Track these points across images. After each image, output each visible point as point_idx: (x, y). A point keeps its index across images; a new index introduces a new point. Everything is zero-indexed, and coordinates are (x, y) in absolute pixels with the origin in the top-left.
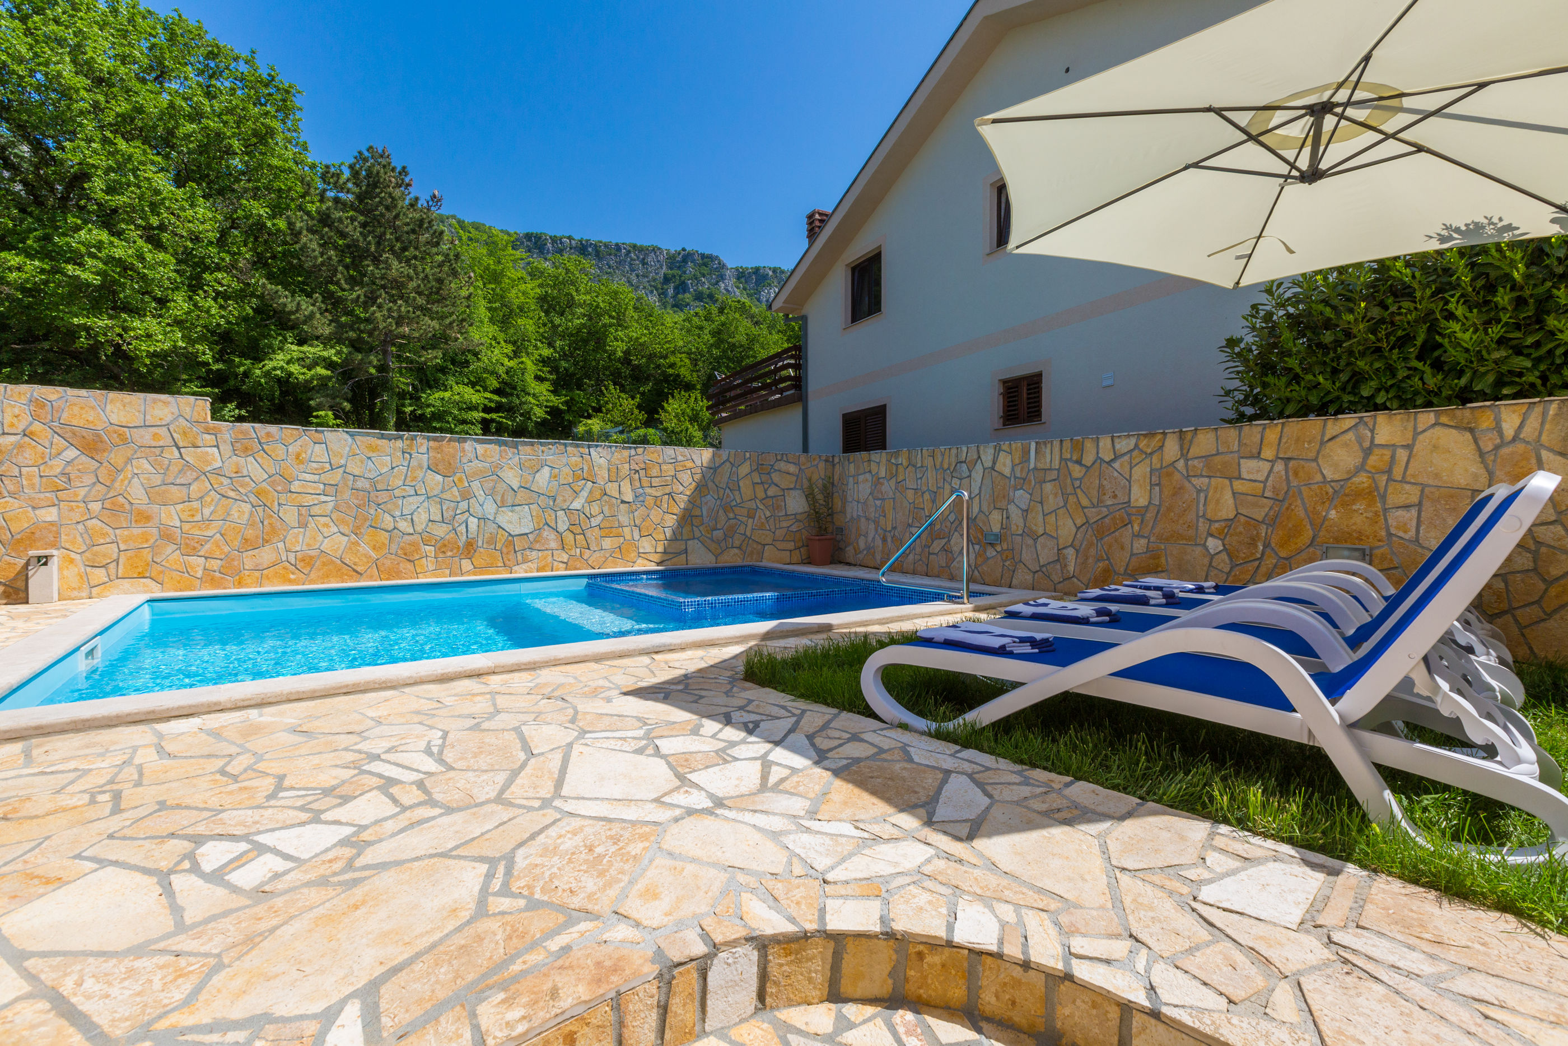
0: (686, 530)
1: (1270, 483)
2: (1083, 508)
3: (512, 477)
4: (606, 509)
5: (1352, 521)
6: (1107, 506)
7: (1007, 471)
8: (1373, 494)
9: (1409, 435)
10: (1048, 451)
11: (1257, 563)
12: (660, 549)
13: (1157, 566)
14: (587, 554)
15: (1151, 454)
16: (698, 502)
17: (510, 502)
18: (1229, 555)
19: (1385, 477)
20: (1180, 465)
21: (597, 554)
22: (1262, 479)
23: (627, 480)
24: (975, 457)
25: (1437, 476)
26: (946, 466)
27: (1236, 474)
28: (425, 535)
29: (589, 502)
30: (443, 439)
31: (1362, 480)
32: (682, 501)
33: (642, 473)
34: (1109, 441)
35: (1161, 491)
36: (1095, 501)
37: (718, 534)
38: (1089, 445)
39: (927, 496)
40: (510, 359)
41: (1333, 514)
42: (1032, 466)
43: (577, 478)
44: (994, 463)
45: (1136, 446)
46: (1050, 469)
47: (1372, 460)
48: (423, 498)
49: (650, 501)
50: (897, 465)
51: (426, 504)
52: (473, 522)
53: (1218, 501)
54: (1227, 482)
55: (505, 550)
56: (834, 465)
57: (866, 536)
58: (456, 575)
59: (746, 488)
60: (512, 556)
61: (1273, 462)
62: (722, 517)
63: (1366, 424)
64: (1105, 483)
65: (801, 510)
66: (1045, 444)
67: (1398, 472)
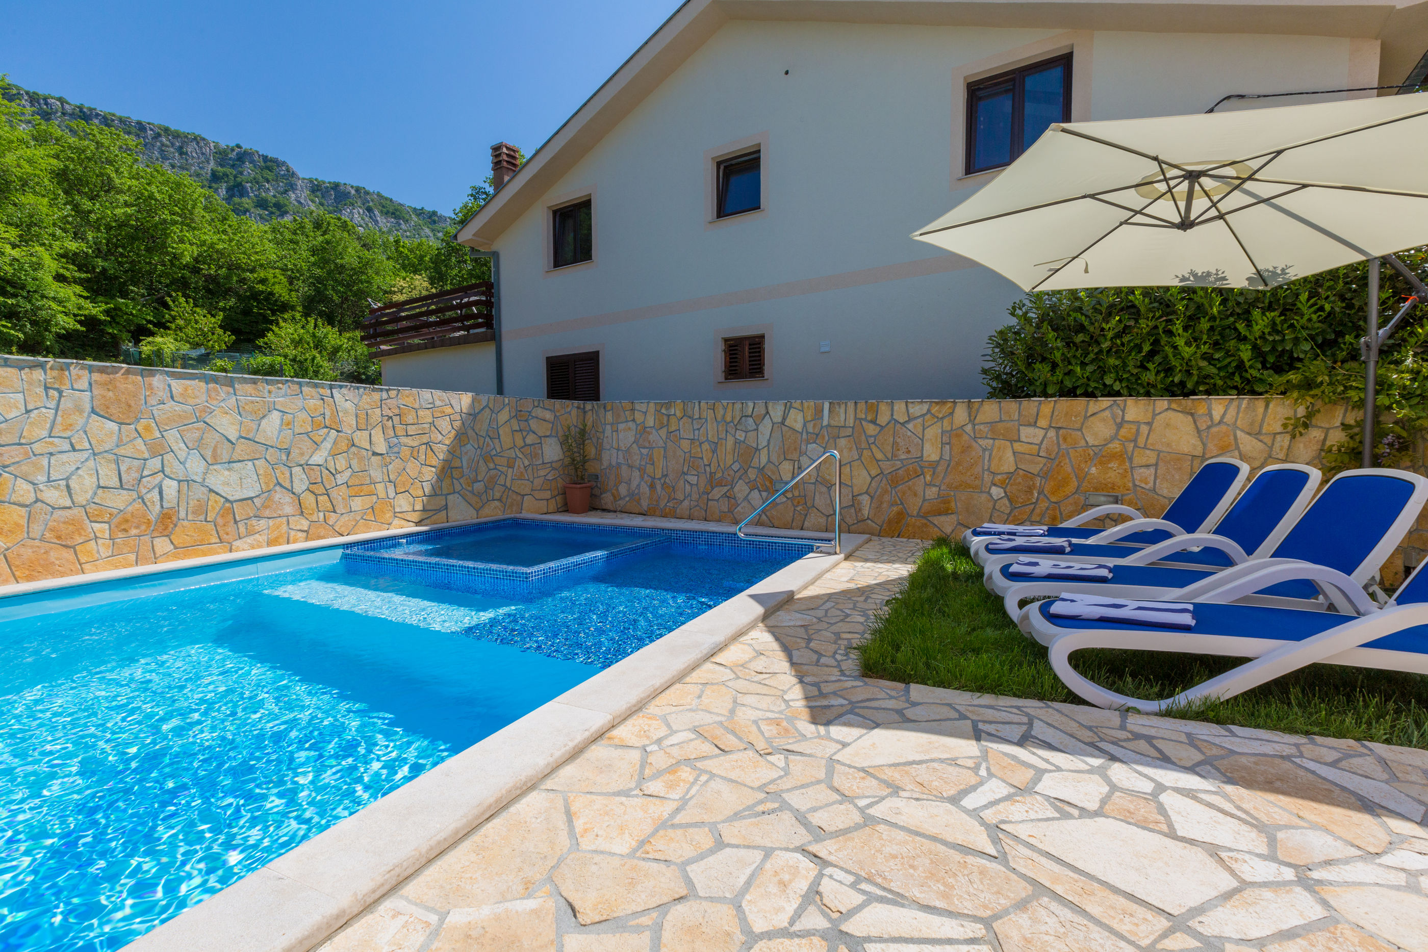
0: (447, 482)
1: (1044, 446)
2: (878, 461)
3: (227, 424)
4: (354, 463)
5: (1108, 476)
6: (901, 460)
7: (798, 426)
8: (1122, 456)
9: (1150, 415)
10: (842, 410)
11: (1033, 506)
12: (419, 507)
13: (948, 509)
14: (332, 518)
15: (942, 418)
16: (458, 453)
17: (226, 458)
18: (1009, 500)
19: (1132, 445)
20: (969, 428)
21: (345, 518)
22: (1038, 442)
23: (379, 428)
24: (763, 412)
25: (1168, 445)
26: (729, 419)
27: (1016, 438)
28: (91, 508)
29: (334, 455)
30: (116, 371)
31: (1115, 446)
32: (441, 452)
33: (396, 419)
34: (903, 405)
35: (951, 449)
36: (890, 456)
37: (479, 486)
38: (884, 408)
39: (706, 446)
40: (14, 246)
41: (1093, 470)
42: (825, 423)
43: (316, 426)
44: (784, 419)
45: (929, 411)
46: (844, 427)
47: (1123, 432)
48: (85, 455)
49: (406, 452)
50: (669, 416)
51: (91, 463)
52: (171, 487)
53: (1000, 459)
54: (1008, 443)
55: (220, 521)
56: (585, 412)
57: (629, 483)
58: (146, 561)
59: (506, 438)
60: (231, 528)
61: (1047, 430)
62: (483, 468)
63: (1118, 405)
64: (899, 440)
65: (556, 458)
66: (839, 404)
67: (1141, 441)
